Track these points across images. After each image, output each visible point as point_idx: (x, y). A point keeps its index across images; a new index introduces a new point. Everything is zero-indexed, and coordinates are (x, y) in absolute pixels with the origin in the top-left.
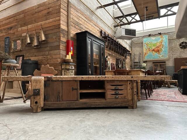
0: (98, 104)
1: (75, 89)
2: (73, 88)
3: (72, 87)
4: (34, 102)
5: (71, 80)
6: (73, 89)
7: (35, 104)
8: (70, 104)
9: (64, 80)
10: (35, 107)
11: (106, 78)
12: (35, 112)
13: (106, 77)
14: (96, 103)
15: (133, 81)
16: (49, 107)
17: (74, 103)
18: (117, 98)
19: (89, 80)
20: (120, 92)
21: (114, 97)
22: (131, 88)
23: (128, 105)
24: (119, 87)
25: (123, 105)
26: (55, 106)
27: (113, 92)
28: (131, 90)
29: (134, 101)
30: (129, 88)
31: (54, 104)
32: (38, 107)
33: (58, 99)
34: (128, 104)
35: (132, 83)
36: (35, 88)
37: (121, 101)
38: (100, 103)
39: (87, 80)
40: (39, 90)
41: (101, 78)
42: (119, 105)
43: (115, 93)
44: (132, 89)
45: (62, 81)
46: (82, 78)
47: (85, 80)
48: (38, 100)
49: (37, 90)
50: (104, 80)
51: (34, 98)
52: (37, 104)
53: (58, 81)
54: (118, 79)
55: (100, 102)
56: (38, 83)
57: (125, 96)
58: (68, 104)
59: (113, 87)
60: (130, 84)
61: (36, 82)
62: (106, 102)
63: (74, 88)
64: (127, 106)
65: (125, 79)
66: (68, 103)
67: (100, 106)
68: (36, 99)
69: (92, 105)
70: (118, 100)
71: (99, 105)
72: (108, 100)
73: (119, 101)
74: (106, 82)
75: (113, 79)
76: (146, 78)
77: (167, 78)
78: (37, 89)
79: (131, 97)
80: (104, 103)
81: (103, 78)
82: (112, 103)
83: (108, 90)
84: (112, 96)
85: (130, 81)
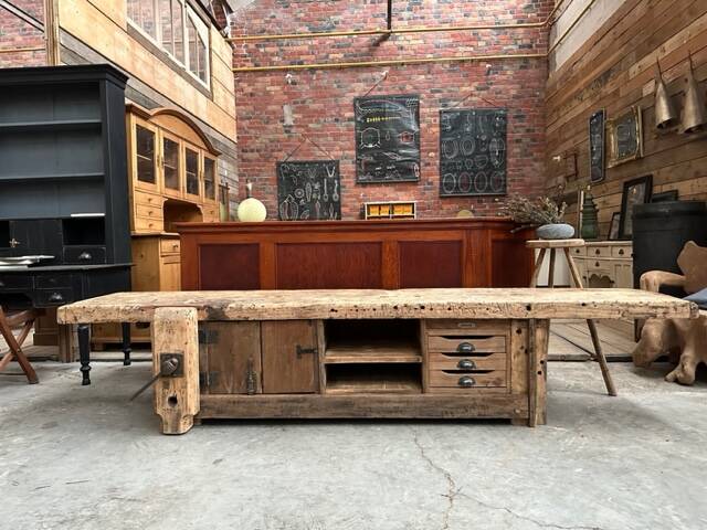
0: (395, 408)
1: (307, 351)
2: (298, 347)
3: (296, 344)
4: (164, 397)
5: (292, 317)
6: (301, 352)
7: (167, 406)
8: (290, 404)
9: (268, 318)
10: (168, 416)
11: (423, 311)
12: (169, 432)
13: (423, 308)
14: (384, 405)
15: (532, 322)
16: (219, 412)
17: (305, 400)
18: (468, 386)
19: (360, 317)
20: (480, 363)
21: (456, 383)
22: (522, 348)
23: (509, 413)
24: (478, 346)
25: (491, 413)
26: (241, 412)
27: (453, 364)
28: (522, 356)
29: (532, 398)
30: (515, 347)
31: (234, 402)
32: (179, 415)
33: (248, 387)
34: (508, 408)
35: (528, 328)
36: (165, 351)
37: (483, 400)
38: (402, 405)
39: (349, 317)
40: (180, 357)
41: (405, 310)
42: (474, 413)
43: (461, 365)
44: (526, 352)
45: (261, 321)
46: (333, 310)
47: (344, 317)
48: (178, 393)
49: (172, 356)
50: (416, 317)
51: (166, 386)
52: (176, 407)
53: (247, 321)
54: (470, 316)
55: (400, 402)
56: (177, 332)
57: (498, 379)
58: (284, 404)
59: (453, 345)
60: (519, 332)
61: (170, 331)
62: (424, 402)
63: (305, 347)
64: (506, 416)
65: (500, 316)
66: (284, 401)
67: (400, 416)
68: (171, 386)
69: (371, 410)
70: (472, 393)
71: (396, 412)
72: (431, 394)
73: (474, 399)
74: (423, 327)
75: (450, 314)
76: (585, 308)
77: (675, 309)
78: (172, 352)
79: (523, 382)
80: (418, 405)
81: (413, 311)
82: (449, 406)
83: (433, 357)
84: (447, 378)
85: (520, 320)
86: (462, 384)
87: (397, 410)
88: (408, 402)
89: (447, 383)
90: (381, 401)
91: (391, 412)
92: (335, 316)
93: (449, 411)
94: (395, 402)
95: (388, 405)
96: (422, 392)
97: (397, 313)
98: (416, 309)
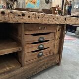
11: (24, 18)
13: (23, 15)
21: (36, 56)
22: (59, 37)
24: (46, 37)
28: (59, 40)
30: (57, 37)
34: (54, 61)
37: (47, 61)
43: (39, 48)
50: (19, 22)
54: (47, 22)
60: (59, 30)
75: (39, 21)
79: (57, 50)
80: (20, 75)
81: (17, 17)
82: (35, 68)
83: (27, 46)
84: (33, 55)
85: (60, 25)
86: (39, 56)
88: (14, 75)
89: (33, 57)
93: (34, 71)
96: (21, 66)
97: (5, 17)
98: (19, 15)
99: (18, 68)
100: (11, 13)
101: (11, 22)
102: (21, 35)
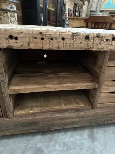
0: (72, 122)
13: (114, 39)
14: (64, 121)
39: (33, 46)
46: (11, 37)
47: (26, 47)
50: (105, 49)
55: (76, 118)
62: (94, 116)
69: (53, 125)
80: (89, 118)
81: (104, 42)
82: (111, 116)
84: (110, 97)
87: (73, 123)
88: (82, 117)
89: (110, 100)
90: (61, 119)
91: (69, 124)
92: (15, 44)
93: (109, 119)
94: (72, 118)
95: (67, 121)
96: (92, 108)
97: (88, 43)
98: (107, 40)
99: (88, 109)
100: (97, 36)
101: (95, 49)
102: (102, 67)
